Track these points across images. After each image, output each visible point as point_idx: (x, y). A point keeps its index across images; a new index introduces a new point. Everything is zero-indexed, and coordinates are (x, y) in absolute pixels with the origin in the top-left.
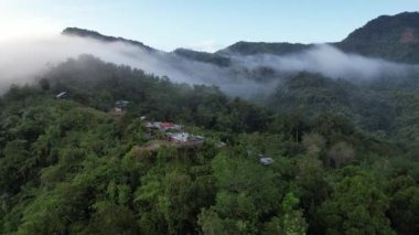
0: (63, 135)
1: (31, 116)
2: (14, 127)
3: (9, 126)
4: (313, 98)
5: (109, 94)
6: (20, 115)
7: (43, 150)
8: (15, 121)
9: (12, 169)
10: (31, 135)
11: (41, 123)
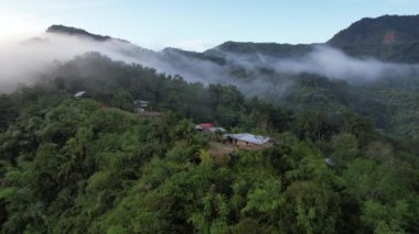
0: (95, 138)
1: (55, 117)
2: (38, 129)
3: (32, 128)
4: (311, 97)
5: (129, 94)
6: (43, 116)
7: (78, 154)
8: (38, 123)
9: (44, 175)
10: (59, 138)
11: (68, 125)
